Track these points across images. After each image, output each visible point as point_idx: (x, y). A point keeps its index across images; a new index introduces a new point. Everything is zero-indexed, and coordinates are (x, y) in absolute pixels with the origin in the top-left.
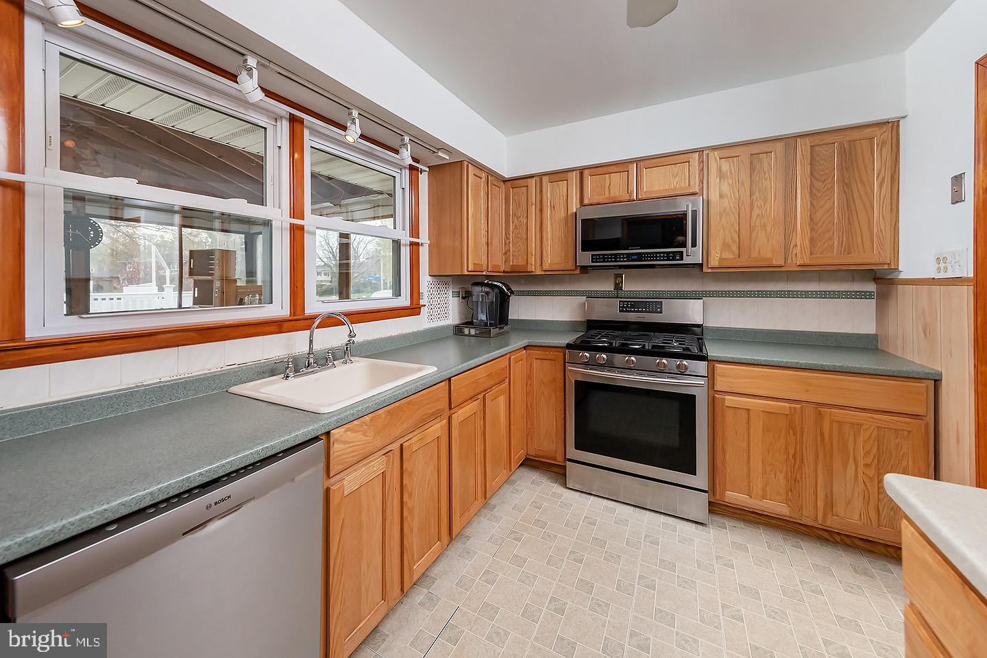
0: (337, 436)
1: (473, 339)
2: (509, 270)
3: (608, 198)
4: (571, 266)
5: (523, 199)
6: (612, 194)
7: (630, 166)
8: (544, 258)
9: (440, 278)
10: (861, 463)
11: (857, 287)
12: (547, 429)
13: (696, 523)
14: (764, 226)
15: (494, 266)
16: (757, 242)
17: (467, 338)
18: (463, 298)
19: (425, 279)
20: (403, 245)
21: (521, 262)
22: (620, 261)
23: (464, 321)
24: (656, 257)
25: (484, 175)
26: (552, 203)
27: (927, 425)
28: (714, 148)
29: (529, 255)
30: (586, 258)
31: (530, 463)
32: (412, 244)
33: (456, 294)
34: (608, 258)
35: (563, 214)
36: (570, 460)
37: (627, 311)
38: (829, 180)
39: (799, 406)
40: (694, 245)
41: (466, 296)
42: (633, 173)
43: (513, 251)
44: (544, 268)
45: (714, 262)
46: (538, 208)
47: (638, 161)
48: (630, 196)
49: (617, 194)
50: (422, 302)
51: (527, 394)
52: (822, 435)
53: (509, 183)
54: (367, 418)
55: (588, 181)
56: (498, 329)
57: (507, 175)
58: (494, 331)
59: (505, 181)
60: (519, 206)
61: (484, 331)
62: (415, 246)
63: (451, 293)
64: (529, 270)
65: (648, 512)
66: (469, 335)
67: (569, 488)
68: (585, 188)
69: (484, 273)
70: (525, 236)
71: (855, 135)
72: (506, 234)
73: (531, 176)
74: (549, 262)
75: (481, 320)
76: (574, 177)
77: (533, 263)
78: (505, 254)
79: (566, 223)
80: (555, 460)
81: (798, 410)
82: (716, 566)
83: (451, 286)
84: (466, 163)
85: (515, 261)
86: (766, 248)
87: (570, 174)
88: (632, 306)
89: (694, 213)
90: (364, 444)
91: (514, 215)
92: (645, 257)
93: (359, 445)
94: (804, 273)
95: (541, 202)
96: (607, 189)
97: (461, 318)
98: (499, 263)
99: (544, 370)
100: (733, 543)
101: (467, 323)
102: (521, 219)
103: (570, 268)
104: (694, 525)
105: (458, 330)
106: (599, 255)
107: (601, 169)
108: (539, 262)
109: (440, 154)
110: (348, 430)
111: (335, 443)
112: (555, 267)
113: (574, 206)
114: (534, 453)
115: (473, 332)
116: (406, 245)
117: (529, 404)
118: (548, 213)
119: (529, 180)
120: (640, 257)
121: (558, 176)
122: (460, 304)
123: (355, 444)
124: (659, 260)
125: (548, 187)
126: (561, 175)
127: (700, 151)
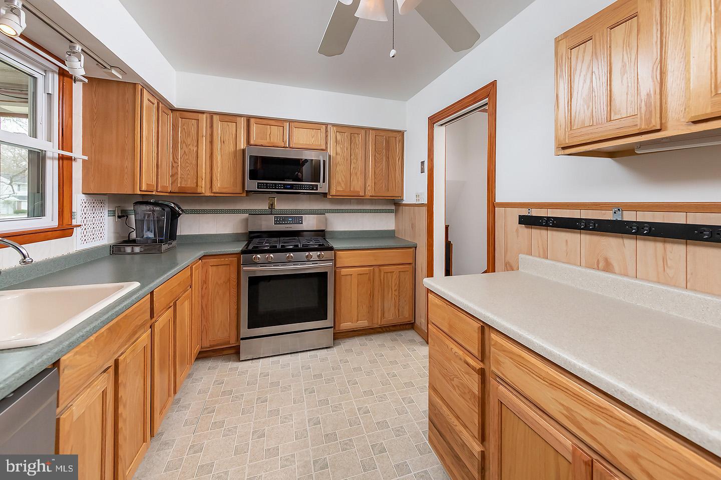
0: (67, 362)
1: (137, 257)
2: (177, 190)
3: (269, 143)
4: (238, 189)
5: (193, 131)
6: (272, 141)
7: (285, 124)
8: (214, 182)
9: (95, 197)
10: (393, 290)
11: (388, 208)
12: (221, 322)
13: (327, 348)
14: (356, 174)
15: (163, 187)
16: (353, 183)
17: (128, 257)
18: (119, 217)
19: (79, 199)
20: (50, 158)
21: (189, 184)
22: (278, 189)
23: (122, 240)
24: (302, 187)
25: (155, 102)
26: (222, 139)
27: (413, 267)
28: (334, 125)
29: (199, 180)
30: (252, 185)
31: (204, 355)
32: (61, 158)
33: (112, 213)
34: (270, 186)
35: (232, 149)
36: (243, 339)
37: (279, 224)
38: (382, 154)
39: (372, 268)
40: (324, 182)
41: (123, 215)
42: (286, 129)
43: (182, 174)
44: (214, 191)
45: (333, 192)
46: (208, 140)
47: (290, 121)
48: (285, 144)
49: (276, 141)
50: (74, 222)
51: (202, 297)
52: (381, 280)
53: (178, 113)
54: (92, 338)
55: (254, 128)
56: (167, 245)
57: (176, 105)
58: (164, 247)
59: (174, 110)
60: (189, 135)
61: (152, 247)
62: (65, 162)
63: (106, 213)
64: (199, 191)
65: (299, 354)
66: (133, 253)
67: (242, 361)
68: (251, 132)
69: (154, 193)
70: (194, 162)
71: (391, 134)
72: (173, 158)
73: (202, 112)
74: (218, 186)
75: (148, 238)
76: (242, 122)
77: (203, 186)
78: (172, 176)
79: (235, 156)
80: (229, 344)
81: (372, 270)
82: (341, 365)
83: (107, 205)
84: (140, 87)
85: (183, 183)
86: (357, 186)
87: (238, 118)
88: (284, 220)
89: (324, 161)
90: (90, 365)
91: (183, 142)
92: (295, 187)
93: (84, 367)
94: (373, 200)
95: (212, 135)
96: (268, 136)
97: (117, 238)
98: (166, 184)
99: (218, 274)
100: (346, 350)
101: (125, 242)
102: (191, 147)
103: (238, 192)
104: (326, 350)
105: (116, 250)
106: (263, 183)
107: (263, 120)
108: (208, 186)
109: (114, 72)
110: (76, 353)
111: (65, 369)
112: (224, 191)
113: (242, 145)
114: (208, 345)
115: (137, 249)
116: (53, 158)
117: (204, 306)
118: (218, 145)
119: (200, 115)
120: (292, 187)
121: (229, 118)
122: (116, 223)
123: (82, 366)
124: (303, 190)
125: (218, 125)
126: (231, 118)
127: (326, 125)
